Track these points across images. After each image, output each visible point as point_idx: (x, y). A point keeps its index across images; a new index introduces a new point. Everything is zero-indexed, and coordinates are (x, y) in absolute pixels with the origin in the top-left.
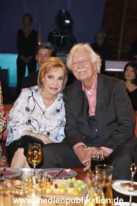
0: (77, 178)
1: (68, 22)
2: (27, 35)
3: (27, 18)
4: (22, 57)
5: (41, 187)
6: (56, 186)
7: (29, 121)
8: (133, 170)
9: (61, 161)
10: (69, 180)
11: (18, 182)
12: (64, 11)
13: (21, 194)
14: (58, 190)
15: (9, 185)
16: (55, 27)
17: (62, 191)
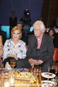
0: (29, 72)
1: (28, 14)
2: (13, 19)
3: (13, 12)
4: (11, 27)
5: (15, 75)
6: (21, 75)
7: (9, 50)
8: (49, 69)
9: (24, 65)
10: (26, 73)
11: (6, 74)
12: (27, 10)
13: (7, 78)
14: (22, 76)
15: (3, 74)
16: (24, 16)
17: (23, 77)
